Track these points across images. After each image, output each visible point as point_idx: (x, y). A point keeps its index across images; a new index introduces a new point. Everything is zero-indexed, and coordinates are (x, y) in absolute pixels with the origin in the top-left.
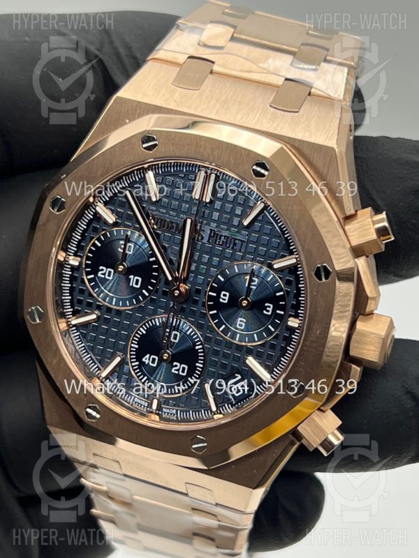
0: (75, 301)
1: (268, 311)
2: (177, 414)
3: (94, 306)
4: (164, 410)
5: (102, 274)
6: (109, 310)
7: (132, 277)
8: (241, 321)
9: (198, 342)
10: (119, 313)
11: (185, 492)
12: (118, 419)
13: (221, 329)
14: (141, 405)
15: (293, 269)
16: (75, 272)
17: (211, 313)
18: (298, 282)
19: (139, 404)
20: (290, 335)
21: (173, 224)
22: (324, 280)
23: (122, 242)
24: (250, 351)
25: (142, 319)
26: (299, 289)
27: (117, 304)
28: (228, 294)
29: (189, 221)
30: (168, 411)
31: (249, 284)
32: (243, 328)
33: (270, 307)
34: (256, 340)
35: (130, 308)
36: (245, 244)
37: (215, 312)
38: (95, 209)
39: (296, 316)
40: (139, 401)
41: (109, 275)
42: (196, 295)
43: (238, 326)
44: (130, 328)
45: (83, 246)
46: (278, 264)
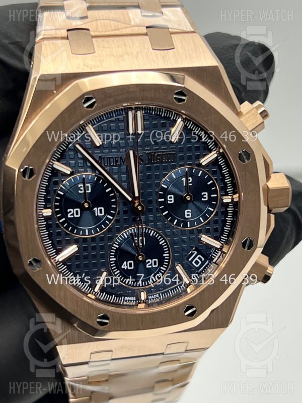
0: (56, 243)
1: (205, 198)
2: (160, 296)
3: (72, 241)
5: (71, 215)
6: (85, 240)
7: (95, 209)
8: (187, 212)
9: (160, 238)
10: (93, 239)
11: (163, 352)
13: (175, 223)
14: (131, 301)
15: (215, 162)
16: (49, 221)
17: (164, 214)
18: (221, 169)
19: (129, 301)
20: (226, 209)
23: (80, 185)
25: (114, 237)
26: (223, 175)
27: (90, 233)
28: (172, 196)
29: (131, 152)
30: (153, 297)
31: (187, 183)
32: (190, 216)
33: (206, 195)
34: (203, 221)
35: (101, 233)
36: (175, 155)
37: (167, 212)
38: (52, 168)
39: (227, 194)
40: (129, 298)
41: (77, 214)
42: (149, 205)
43: (186, 217)
44: (106, 248)
45: (50, 199)
46: (204, 162)
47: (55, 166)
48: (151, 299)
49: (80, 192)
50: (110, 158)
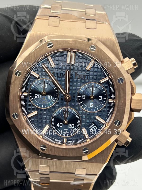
0: (28, 109)
1: (101, 99)
2: (73, 142)
3: (35, 109)
5: (36, 97)
6: (41, 110)
7: (48, 96)
8: (91, 104)
9: (77, 115)
10: (45, 110)
13: (84, 109)
14: (59, 142)
15: (107, 82)
16: (26, 98)
17: (80, 103)
18: (110, 86)
19: (58, 142)
20: (110, 105)
22: (121, 83)
23: (43, 84)
24: (96, 114)
25: (55, 110)
26: (110, 89)
27: (44, 107)
28: (85, 95)
29: (67, 72)
30: (70, 142)
31: (92, 91)
32: (92, 106)
33: (101, 97)
34: (98, 110)
35: (49, 107)
36: (88, 76)
37: (81, 103)
38: (30, 74)
39: (111, 98)
40: (58, 141)
41: (39, 97)
42: (73, 98)
43: (90, 106)
44: (51, 115)
45: (28, 88)
46: (102, 81)
47: (32, 73)
48: (68, 143)
49: (42, 87)
50: (58, 73)
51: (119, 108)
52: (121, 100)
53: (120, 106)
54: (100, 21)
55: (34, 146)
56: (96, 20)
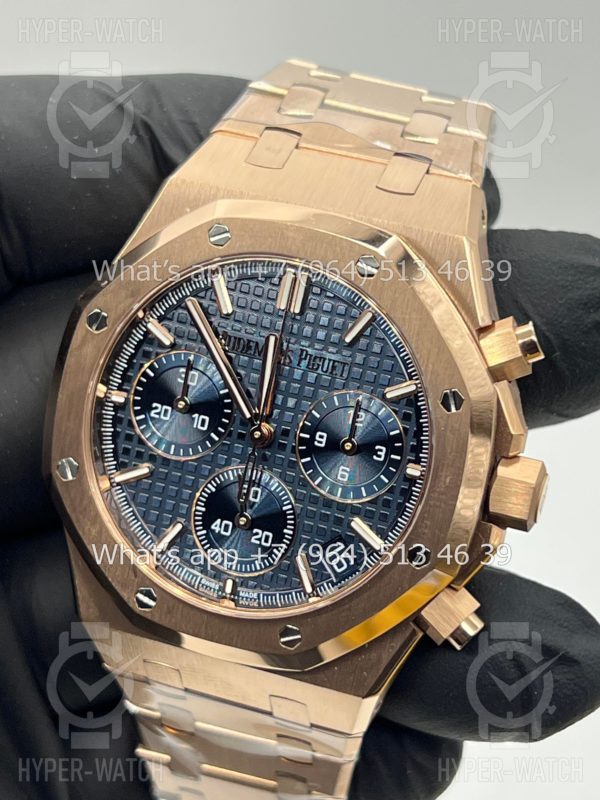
0: (120, 451)
1: (380, 456)
2: (259, 599)
3: (146, 456)
4: (241, 594)
5: (156, 413)
6: (166, 462)
7: (196, 416)
8: (343, 470)
9: (286, 500)
10: (181, 466)
11: (268, 709)
12: (181, 606)
13: (317, 482)
14: (211, 588)
15: (412, 399)
16: (120, 411)
17: (303, 460)
18: (419, 415)
19: (207, 587)
20: (410, 487)
21: (252, 344)
22: (454, 410)
23: (183, 370)
24: (355, 511)
25: (210, 472)
26: (420, 426)
27: (176, 453)
28: (325, 435)
29: (272, 339)
30: (247, 595)
31: (354, 421)
32: (346, 480)
33: (382, 450)
34: (365, 495)
35: (194, 458)
36: (347, 368)
37: (309, 459)
38: (146, 327)
39: (418, 461)
40: (208, 582)
41: (165, 415)
42: (283, 437)
43: (339, 478)
44: (195, 485)
45: (130, 377)
46: (392, 393)
47: (149, 326)
48: (242, 598)
49: (178, 380)
50: (240, 339)
51: (432, 503)
52: (444, 474)
53: (436, 494)
54: (444, 165)
55: (114, 584)
56: (431, 160)
